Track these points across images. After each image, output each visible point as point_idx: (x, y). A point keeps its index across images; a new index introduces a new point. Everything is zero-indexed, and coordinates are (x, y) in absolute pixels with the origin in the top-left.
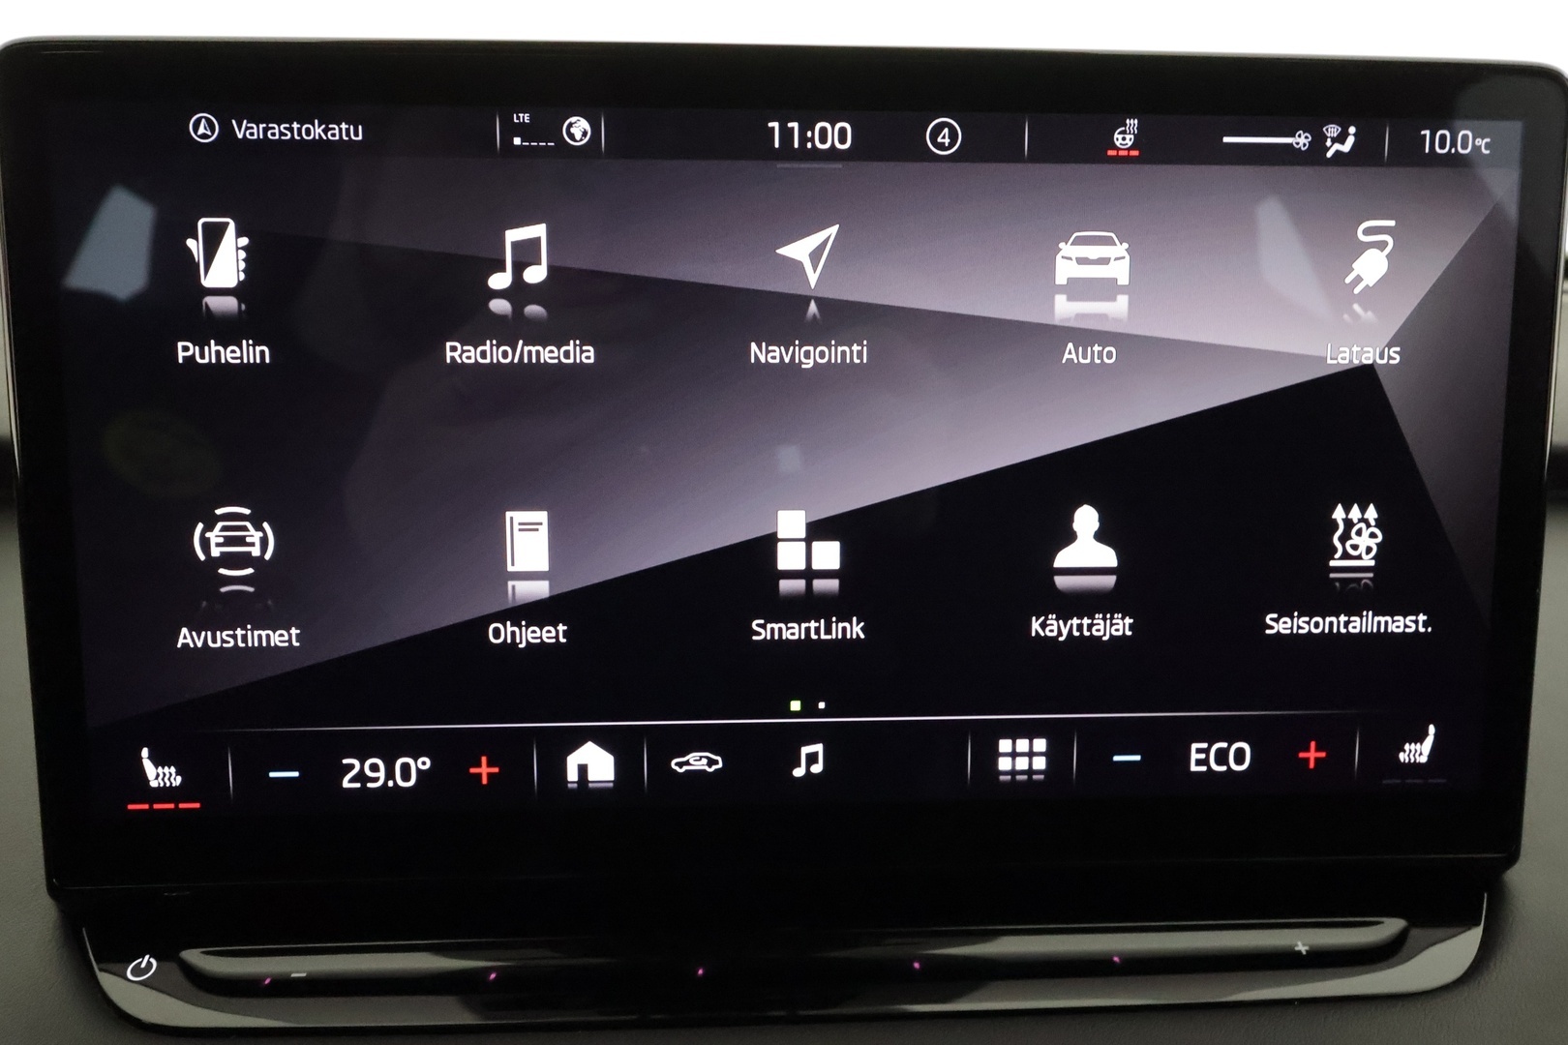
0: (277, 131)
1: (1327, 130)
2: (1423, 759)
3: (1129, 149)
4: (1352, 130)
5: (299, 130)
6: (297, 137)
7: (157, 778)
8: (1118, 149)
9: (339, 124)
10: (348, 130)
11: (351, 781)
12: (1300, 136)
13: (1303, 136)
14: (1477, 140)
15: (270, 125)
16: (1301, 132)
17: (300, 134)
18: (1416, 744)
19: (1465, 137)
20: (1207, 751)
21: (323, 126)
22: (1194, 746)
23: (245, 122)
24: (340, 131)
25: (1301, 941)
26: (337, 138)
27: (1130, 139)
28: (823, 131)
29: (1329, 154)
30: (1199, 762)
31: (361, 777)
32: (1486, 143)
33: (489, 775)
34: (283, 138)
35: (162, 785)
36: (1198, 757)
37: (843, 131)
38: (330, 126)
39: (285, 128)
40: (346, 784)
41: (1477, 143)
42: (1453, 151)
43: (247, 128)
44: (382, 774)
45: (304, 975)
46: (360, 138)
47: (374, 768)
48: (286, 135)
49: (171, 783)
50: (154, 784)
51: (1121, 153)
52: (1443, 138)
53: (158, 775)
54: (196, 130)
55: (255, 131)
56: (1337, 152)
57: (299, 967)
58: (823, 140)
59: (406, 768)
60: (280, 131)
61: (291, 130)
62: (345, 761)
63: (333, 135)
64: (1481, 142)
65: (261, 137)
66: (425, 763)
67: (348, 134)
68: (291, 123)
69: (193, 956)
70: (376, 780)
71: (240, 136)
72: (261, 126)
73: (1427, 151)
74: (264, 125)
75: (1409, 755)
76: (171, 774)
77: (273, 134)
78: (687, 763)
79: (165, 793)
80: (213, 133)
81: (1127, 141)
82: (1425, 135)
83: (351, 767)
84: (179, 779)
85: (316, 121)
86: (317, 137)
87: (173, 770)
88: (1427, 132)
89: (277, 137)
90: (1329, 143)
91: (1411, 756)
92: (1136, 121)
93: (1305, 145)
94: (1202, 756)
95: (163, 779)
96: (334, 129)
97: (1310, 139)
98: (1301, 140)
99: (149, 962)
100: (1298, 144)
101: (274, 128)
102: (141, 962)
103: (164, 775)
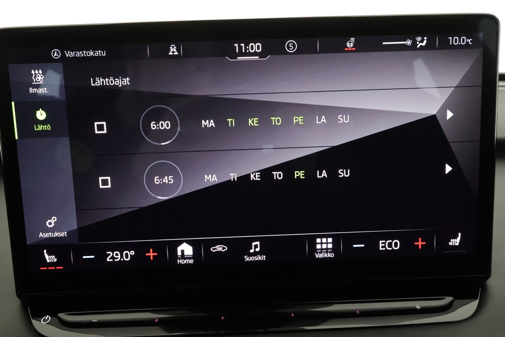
0: (79, 54)
1: (417, 39)
2: (457, 244)
3: (352, 48)
4: (425, 38)
5: (86, 53)
6: (85, 56)
7: (49, 259)
8: (348, 48)
9: (98, 51)
10: (101, 53)
11: (109, 259)
12: (408, 41)
13: (409, 41)
14: (467, 40)
15: (77, 52)
16: (408, 40)
17: (86, 54)
18: (454, 239)
19: (463, 39)
20: (385, 243)
21: (93, 52)
22: (381, 242)
23: (69, 51)
24: (98, 53)
25: (418, 305)
26: (98, 55)
27: (352, 45)
28: (252, 46)
29: (418, 47)
30: (382, 247)
31: (113, 258)
32: (471, 41)
33: (153, 256)
34: (81, 56)
35: (51, 261)
36: (382, 245)
37: (258, 46)
38: (95, 52)
39: (81, 53)
40: (108, 260)
41: (467, 41)
42: (460, 44)
43: (69, 53)
44: (119, 257)
45: (96, 321)
46: (105, 55)
47: (117, 255)
48: (82, 55)
49: (54, 261)
50: (48, 261)
51: (349, 49)
52: (456, 39)
53: (49, 258)
54: (54, 54)
55: (72, 54)
56: (421, 45)
57: (95, 318)
58: (252, 49)
59: (127, 254)
60: (80, 54)
61: (83, 53)
62: (108, 253)
63: (96, 54)
64: (469, 40)
65: (74, 56)
66: (133, 253)
67: (101, 54)
68: (83, 51)
69: (62, 315)
70: (118, 258)
71: (67, 56)
72: (74, 53)
73: (451, 44)
74: (75, 52)
75: (452, 243)
76: (53, 258)
77: (78, 55)
78: (216, 249)
79: (52, 264)
80: (59, 56)
81: (351, 45)
82: (450, 39)
83: (109, 254)
84: (56, 259)
85: (91, 50)
86: (91, 55)
87: (54, 257)
88: (451, 38)
89: (79, 56)
90: (418, 43)
91: (453, 243)
92: (354, 39)
93: (410, 44)
94: (384, 245)
95: (51, 260)
96: (97, 52)
97: (412, 42)
98: (409, 42)
99: (48, 317)
100: (407, 43)
101: (78, 53)
102: (46, 317)
103: (51, 258)
